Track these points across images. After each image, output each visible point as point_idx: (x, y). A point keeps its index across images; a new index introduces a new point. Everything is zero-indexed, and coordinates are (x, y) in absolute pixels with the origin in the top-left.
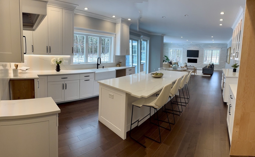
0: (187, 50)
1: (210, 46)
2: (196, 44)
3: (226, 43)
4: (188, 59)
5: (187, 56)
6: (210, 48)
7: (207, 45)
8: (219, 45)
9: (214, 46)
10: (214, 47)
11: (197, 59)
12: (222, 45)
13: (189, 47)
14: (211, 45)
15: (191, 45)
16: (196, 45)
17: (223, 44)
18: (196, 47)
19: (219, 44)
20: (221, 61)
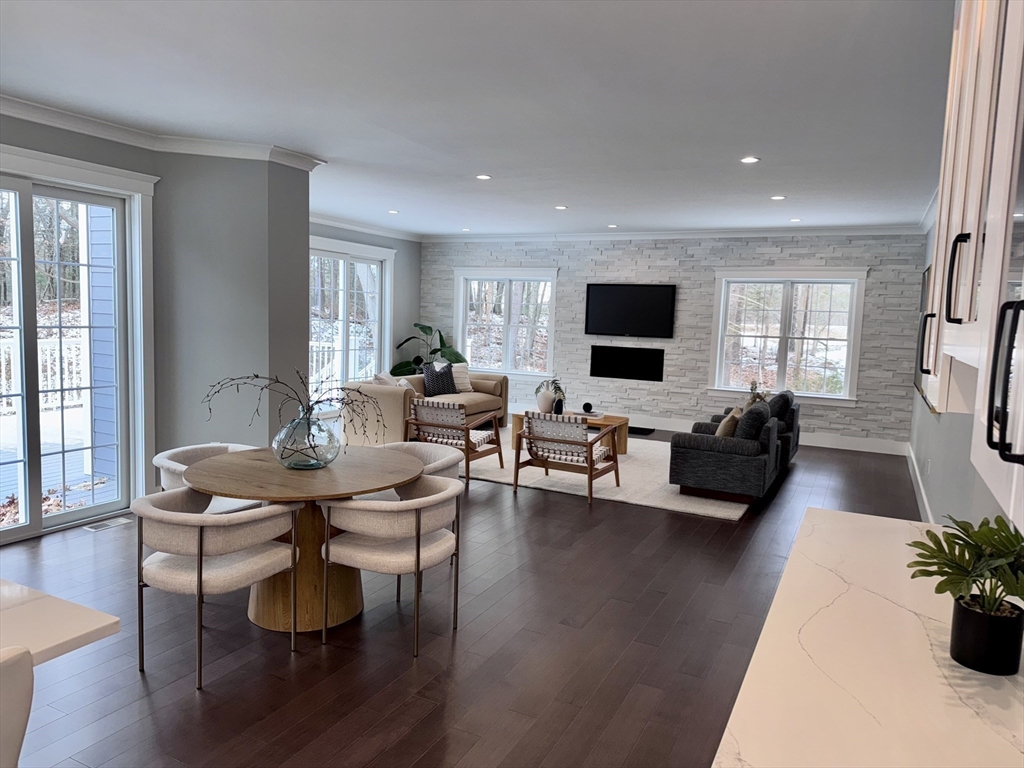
0: (589, 285)
1: (772, 251)
2: (656, 242)
3: (917, 225)
4: (595, 349)
5: (583, 326)
6: (771, 263)
7: (747, 241)
8: (850, 240)
9: (804, 251)
10: (800, 256)
11: (660, 353)
12: (875, 238)
13: (604, 258)
14: (776, 243)
15: (614, 245)
16: (656, 245)
17: (882, 237)
18: (660, 263)
19: (847, 237)
20: (866, 373)
